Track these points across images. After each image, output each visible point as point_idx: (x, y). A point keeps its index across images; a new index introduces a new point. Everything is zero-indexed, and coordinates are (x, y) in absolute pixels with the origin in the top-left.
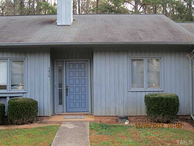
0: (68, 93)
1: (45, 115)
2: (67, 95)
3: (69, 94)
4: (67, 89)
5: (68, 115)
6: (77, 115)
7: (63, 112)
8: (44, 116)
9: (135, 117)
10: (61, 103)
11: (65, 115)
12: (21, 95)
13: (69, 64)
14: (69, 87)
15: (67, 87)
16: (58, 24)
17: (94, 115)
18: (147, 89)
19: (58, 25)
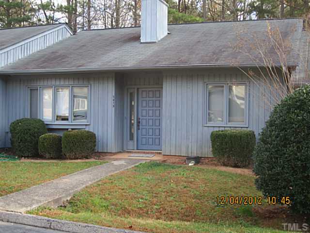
0: (140, 127)
1: (108, 151)
2: (138, 129)
3: (142, 129)
4: (138, 122)
5: (139, 152)
6: (148, 153)
7: (134, 150)
8: (107, 153)
9: (211, 159)
10: (132, 138)
11: (135, 152)
12: (84, 127)
13: (143, 91)
14: (142, 119)
15: (138, 119)
16: (142, 41)
17: (162, 154)
18: (227, 124)
19: (142, 43)
